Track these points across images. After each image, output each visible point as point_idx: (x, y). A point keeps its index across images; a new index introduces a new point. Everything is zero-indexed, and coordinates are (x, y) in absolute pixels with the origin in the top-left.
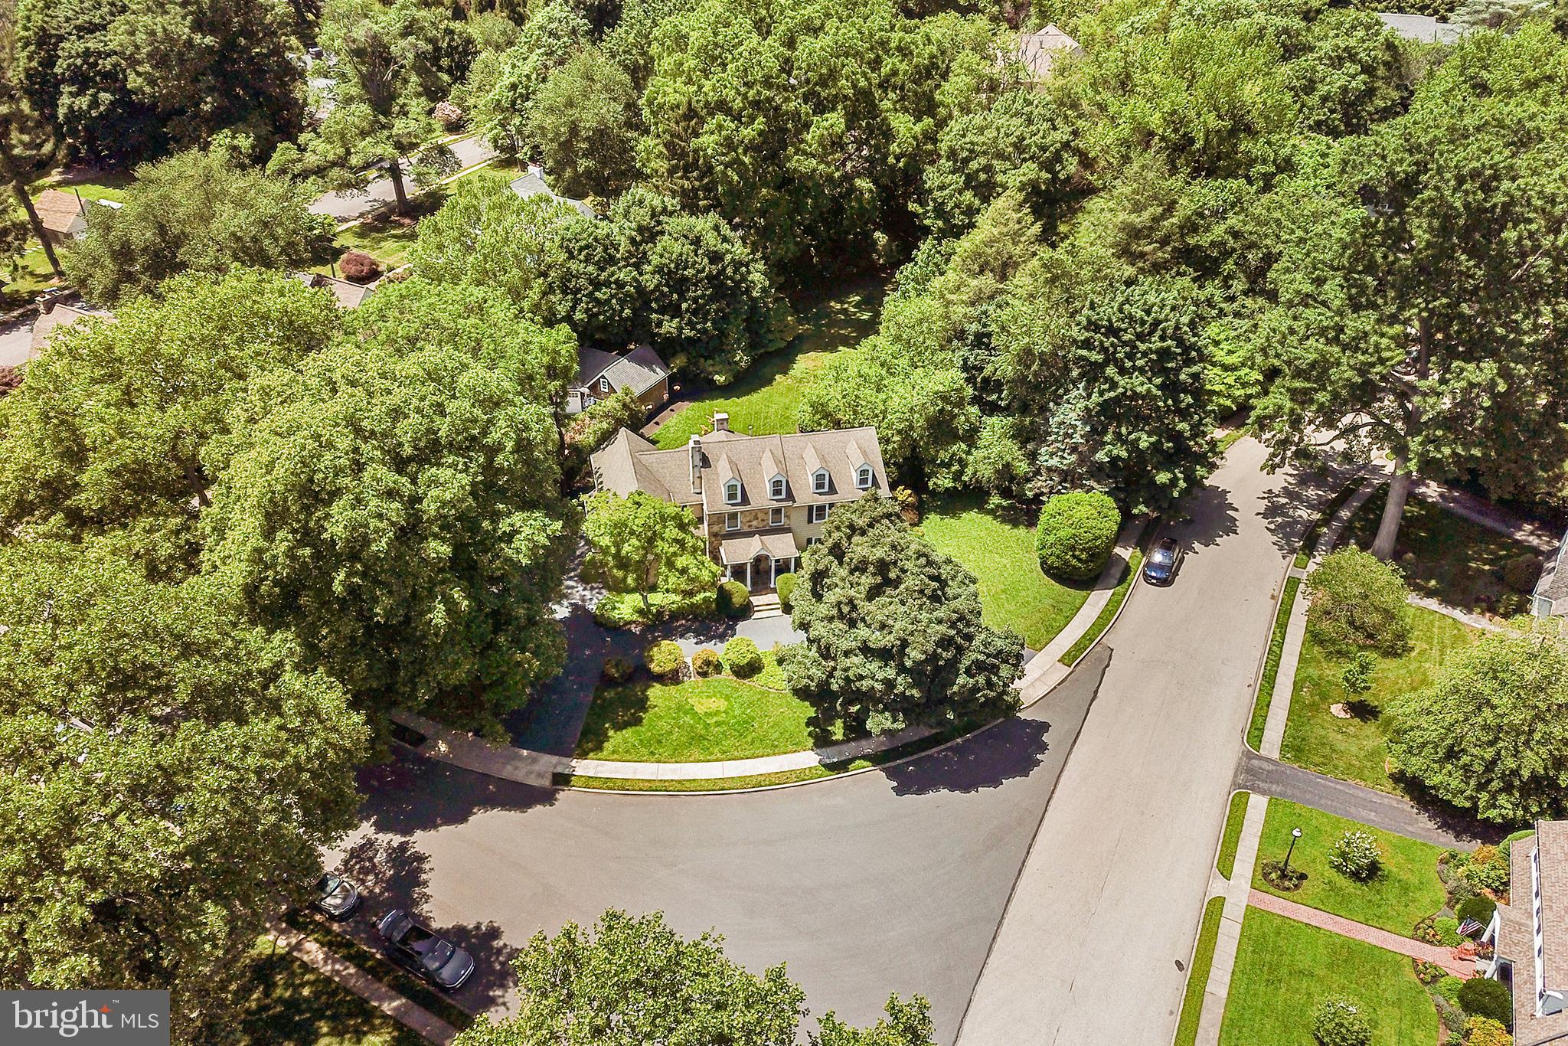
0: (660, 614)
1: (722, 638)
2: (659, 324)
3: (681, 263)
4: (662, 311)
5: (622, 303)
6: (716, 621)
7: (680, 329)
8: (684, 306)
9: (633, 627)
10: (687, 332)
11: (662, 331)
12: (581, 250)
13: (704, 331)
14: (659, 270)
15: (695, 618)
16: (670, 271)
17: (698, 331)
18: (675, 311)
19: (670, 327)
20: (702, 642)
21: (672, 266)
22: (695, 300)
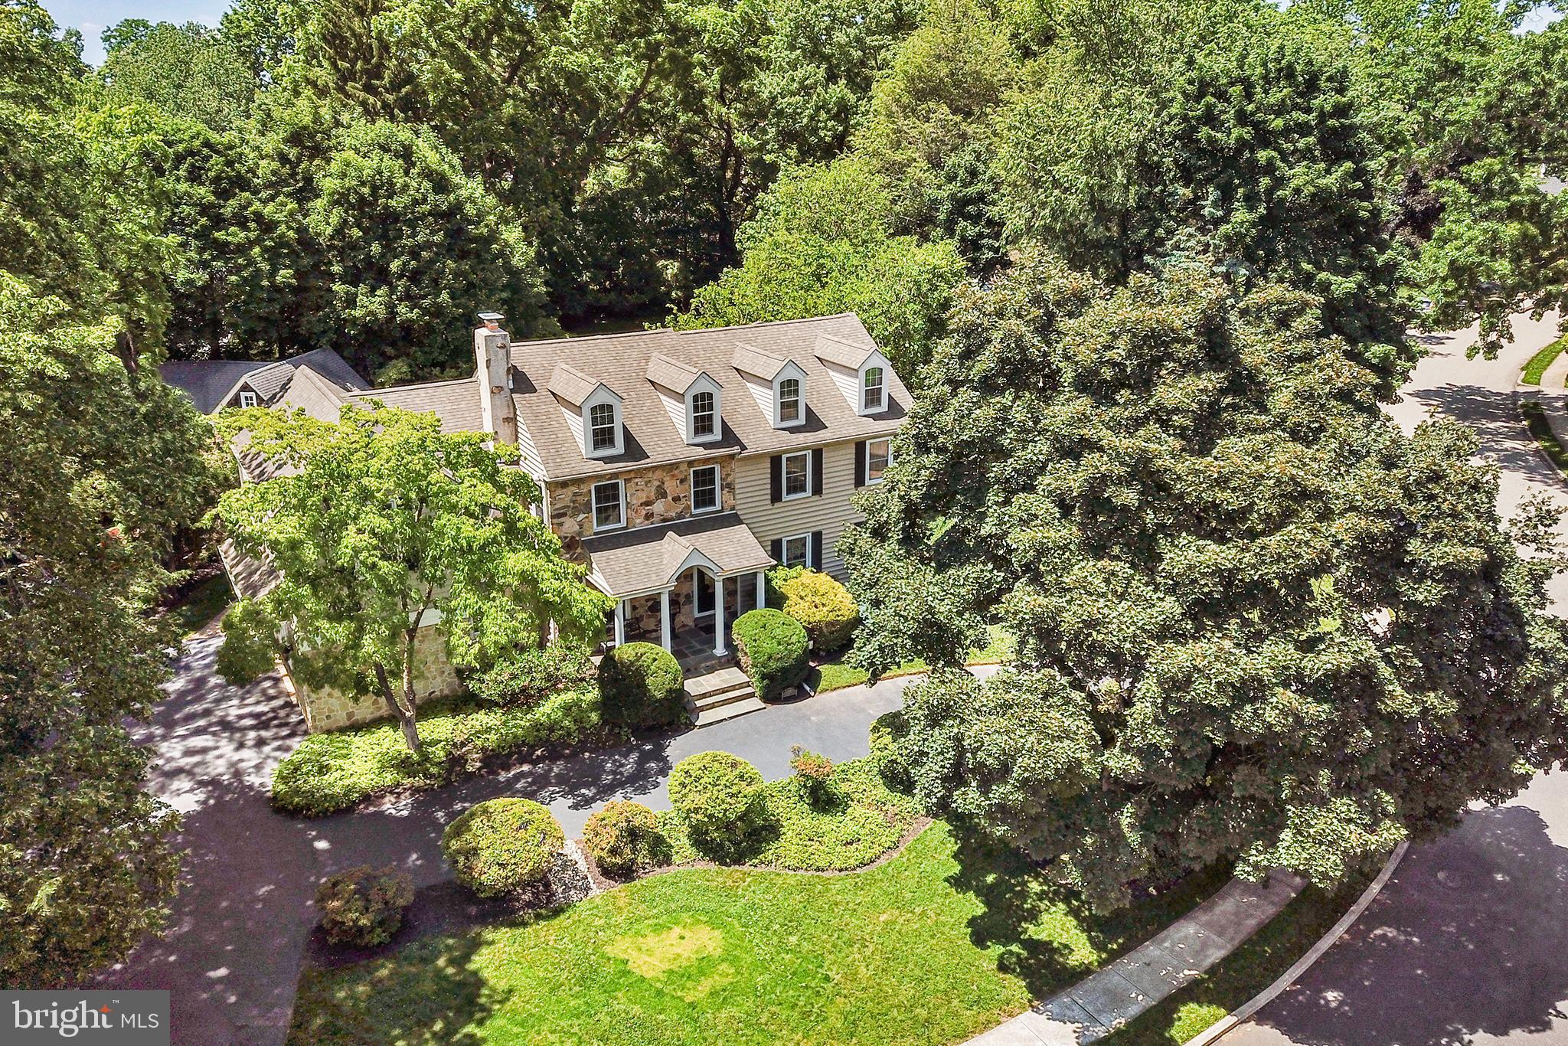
0: (455, 761)
1: (640, 781)
2: (351, 302)
3: (379, 186)
4: (353, 277)
5: (273, 256)
6: (611, 751)
7: (391, 309)
8: (395, 266)
9: (388, 805)
10: (405, 312)
11: (358, 313)
12: (179, 159)
13: (438, 311)
14: (340, 199)
15: (553, 756)
16: (362, 199)
17: (425, 311)
18: (380, 276)
19: (371, 304)
20: (588, 802)
21: (366, 190)
22: (414, 254)
